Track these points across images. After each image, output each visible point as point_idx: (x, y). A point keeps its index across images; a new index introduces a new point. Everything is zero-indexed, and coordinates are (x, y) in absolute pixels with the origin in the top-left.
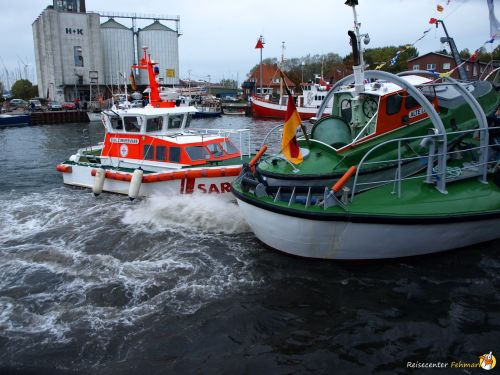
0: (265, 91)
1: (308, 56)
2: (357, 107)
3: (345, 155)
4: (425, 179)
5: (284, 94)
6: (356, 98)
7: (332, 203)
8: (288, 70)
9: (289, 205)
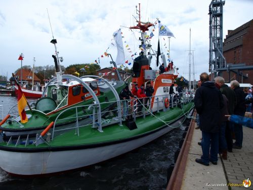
0: (24, 83)
1: (48, 66)
2: (59, 92)
3: (50, 117)
4: (92, 126)
5: (35, 84)
6: (58, 88)
7: (41, 142)
8: (37, 72)
9: (16, 146)
